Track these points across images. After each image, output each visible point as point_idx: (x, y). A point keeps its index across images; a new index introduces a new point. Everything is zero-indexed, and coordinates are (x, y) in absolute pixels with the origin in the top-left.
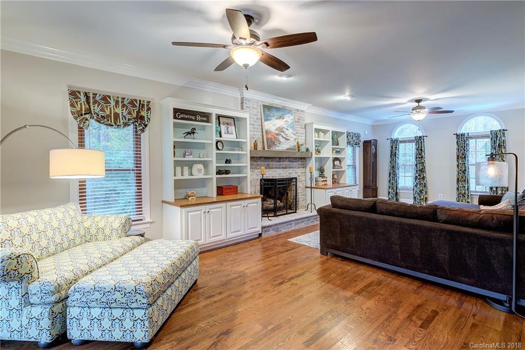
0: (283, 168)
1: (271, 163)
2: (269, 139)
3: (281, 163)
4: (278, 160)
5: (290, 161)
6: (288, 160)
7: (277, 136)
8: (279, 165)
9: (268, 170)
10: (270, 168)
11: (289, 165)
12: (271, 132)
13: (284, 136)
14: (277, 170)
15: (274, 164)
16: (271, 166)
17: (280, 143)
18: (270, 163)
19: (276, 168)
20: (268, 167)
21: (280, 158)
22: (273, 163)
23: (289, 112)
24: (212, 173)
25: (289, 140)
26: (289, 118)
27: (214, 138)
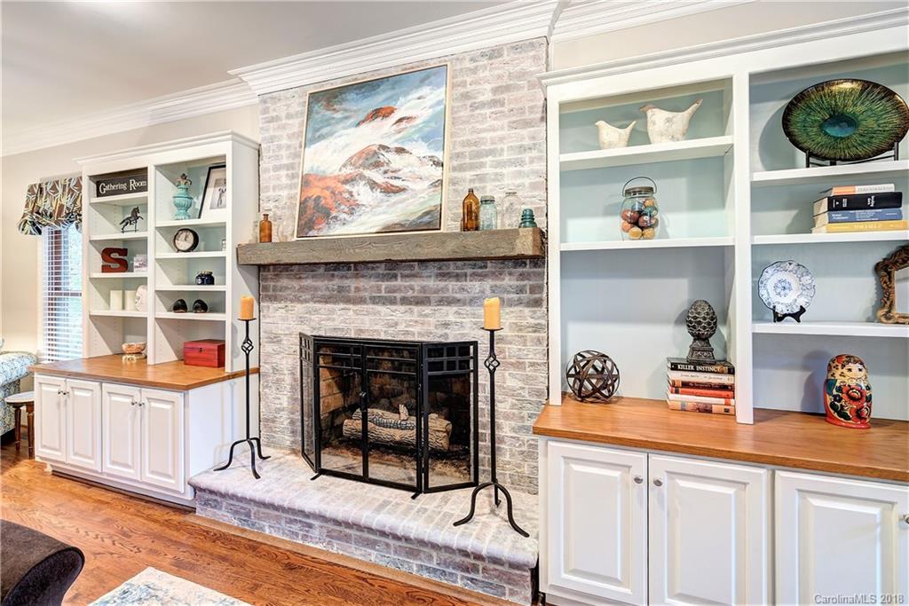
0: (405, 301)
1: (352, 284)
2: (311, 204)
3: (399, 282)
4: (321, 270)
5: (443, 276)
6: (432, 269)
7: (347, 187)
8: (389, 290)
9: (342, 306)
10: (349, 301)
11: (437, 291)
12: (323, 178)
13: (379, 179)
15: (367, 285)
16: (352, 294)
17: (353, 206)
18: (347, 282)
19: (374, 300)
20: (341, 297)
22: (362, 283)
23: (425, 75)
24: (148, 305)
25: (402, 190)
26: (418, 105)
27: (151, 225)
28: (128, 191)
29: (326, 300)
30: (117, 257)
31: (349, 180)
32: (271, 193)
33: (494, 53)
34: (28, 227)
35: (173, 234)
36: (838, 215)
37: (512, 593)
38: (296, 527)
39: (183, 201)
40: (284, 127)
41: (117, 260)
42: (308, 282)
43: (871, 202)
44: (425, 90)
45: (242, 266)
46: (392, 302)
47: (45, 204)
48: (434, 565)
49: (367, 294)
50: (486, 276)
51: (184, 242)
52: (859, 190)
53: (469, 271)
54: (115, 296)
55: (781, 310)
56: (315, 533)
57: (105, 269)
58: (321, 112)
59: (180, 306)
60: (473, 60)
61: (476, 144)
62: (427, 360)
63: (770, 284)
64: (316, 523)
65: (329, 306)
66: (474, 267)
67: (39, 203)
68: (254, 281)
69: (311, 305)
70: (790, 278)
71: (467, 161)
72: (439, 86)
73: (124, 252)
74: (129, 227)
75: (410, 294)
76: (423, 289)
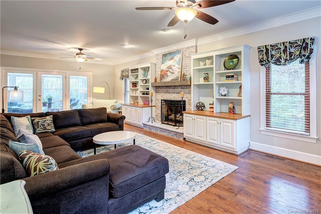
0: (176, 93)
2: (162, 75)
4: (173, 87)
5: (181, 88)
6: (180, 87)
8: (174, 91)
12: (164, 71)
13: (171, 71)
14: (173, 94)
15: (171, 90)
16: (169, 92)
17: (167, 76)
18: (168, 89)
19: (172, 93)
20: (167, 92)
21: (175, 86)
23: (178, 52)
24: (139, 94)
25: (174, 73)
26: (177, 57)
27: (139, 79)
28: (136, 72)
29: (165, 93)
30: (135, 84)
31: (167, 71)
32: (158, 73)
33: (188, 48)
34: (121, 79)
35: (143, 80)
36: (227, 79)
37: (181, 138)
38: (156, 130)
39: (144, 74)
40: (159, 60)
41: (135, 85)
42: (163, 89)
43: (231, 77)
44: (178, 55)
45: (152, 86)
46: (174, 93)
47: (124, 74)
48: (172, 135)
49: (171, 92)
50: (187, 88)
51: (144, 82)
52: (230, 74)
53: (185, 87)
54: (134, 92)
55: (222, 94)
56: (158, 131)
57: (133, 87)
58: (164, 58)
59: (144, 94)
60: (186, 49)
61: (186, 64)
62: (176, 103)
63: (222, 90)
64: (159, 129)
65: (166, 94)
66: (186, 87)
67: (123, 74)
68: (155, 89)
69: (163, 94)
70: (225, 89)
71: (185, 67)
72: (180, 54)
73: (136, 84)
74: (136, 79)
75: (177, 92)
76: (179, 91)
